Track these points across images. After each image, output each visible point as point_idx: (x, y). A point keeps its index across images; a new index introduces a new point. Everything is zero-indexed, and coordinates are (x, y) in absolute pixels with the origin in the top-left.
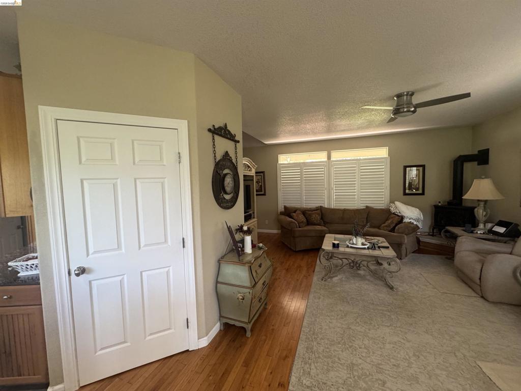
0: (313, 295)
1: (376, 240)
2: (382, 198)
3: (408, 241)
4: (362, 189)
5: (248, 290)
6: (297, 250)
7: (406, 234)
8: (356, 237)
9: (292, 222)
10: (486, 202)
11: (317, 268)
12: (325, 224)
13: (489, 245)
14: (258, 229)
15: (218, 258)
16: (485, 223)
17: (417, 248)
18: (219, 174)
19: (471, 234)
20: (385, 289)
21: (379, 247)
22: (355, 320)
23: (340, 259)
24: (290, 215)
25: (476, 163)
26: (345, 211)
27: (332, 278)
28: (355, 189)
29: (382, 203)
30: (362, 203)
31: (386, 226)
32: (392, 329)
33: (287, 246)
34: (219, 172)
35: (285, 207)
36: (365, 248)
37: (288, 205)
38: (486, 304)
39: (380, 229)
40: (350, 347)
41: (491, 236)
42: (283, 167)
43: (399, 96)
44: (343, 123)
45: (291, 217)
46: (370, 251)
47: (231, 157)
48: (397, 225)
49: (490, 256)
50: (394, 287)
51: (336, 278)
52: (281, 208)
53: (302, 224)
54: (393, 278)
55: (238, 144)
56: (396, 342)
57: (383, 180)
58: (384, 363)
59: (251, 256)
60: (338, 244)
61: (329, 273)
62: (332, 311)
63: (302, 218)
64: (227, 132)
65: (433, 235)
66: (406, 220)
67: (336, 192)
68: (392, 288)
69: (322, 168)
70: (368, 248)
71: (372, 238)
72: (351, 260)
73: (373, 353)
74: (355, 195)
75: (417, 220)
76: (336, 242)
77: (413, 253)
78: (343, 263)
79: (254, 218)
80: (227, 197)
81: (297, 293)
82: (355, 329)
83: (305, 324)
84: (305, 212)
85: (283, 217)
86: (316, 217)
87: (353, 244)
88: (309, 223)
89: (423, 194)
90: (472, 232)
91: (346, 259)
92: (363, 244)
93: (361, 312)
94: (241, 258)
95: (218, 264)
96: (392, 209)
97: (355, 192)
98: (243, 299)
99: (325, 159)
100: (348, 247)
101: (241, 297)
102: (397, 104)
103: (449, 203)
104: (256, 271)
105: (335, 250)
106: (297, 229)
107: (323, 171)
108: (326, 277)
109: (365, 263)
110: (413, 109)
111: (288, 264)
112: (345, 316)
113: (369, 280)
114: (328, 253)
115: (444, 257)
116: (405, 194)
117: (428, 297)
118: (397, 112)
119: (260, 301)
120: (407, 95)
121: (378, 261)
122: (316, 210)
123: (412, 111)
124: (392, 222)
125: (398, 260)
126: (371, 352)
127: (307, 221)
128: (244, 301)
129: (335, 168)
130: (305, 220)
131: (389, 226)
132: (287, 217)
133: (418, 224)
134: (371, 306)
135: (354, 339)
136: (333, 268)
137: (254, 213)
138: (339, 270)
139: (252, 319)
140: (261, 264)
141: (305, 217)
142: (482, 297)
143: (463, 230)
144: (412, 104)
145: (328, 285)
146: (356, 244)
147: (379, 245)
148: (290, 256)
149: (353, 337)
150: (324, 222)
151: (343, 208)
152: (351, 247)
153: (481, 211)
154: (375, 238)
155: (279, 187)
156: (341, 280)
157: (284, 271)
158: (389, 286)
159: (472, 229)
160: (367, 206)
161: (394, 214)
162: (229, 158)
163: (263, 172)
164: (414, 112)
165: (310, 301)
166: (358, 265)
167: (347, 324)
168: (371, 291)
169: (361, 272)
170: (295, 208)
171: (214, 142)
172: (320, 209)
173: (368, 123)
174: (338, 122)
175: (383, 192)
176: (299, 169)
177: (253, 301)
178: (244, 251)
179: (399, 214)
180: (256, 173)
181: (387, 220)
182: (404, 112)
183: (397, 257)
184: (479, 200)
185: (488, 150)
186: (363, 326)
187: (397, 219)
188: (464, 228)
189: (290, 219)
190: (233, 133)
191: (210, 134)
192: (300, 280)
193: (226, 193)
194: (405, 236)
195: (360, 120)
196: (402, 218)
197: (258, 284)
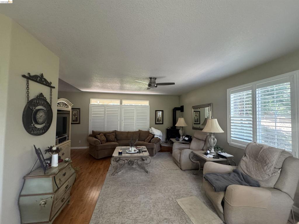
0: (104, 186)
1: (141, 148)
2: (146, 125)
3: (156, 147)
4: (137, 121)
5: (51, 196)
6: (99, 158)
7: (155, 143)
8: (131, 147)
9: (96, 141)
10: (182, 127)
11: (110, 168)
12: (117, 140)
13: (183, 145)
14: (71, 146)
15: (24, 175)
16: (183, 136)
17: (160, 150)
18: (32, 110)
19: (178, 141)
20: (144, 174)
21: (142, 151)
22: (127, 195)
23: (124, 160)
24: (96, 137)
25: (180, 111)
26: (128, 132)
27: (118, 173)
28: (134, 121)
29: (146, 128)
30: (137, 128)
31: (147, 140)
32: (145, 195)
33: (92, 156)
34: (31, 108)
35: (93, 132)
36: (135, 153)
37: (95, 130)
38: (182, 171)
39: (144, 141)
40: (122, 213)
41: (184, 142)
42: (93, 107)
43: (151, 78)
44: (127, 86)
45: (96, 138)
46: (138, 154)
47: (45, 98)
48: (152, 139)
49: (183, 150)
50: (148, 171)
51: (120, 172)
52: (90, 132)
53: (103, 142)
54: (148, 167)
55: (53, 89)
56: (145, 202)
57: (146, 117)
58: (138, 216)
59: (57, 168)
60: (122, 152)
61: (116, 170)
62: (115, 194)
63: (103, 138)
64: (43, 80)
65: (166, 143)
66: (156, 136)
67: (124, 123)
68: (147, 172)
69: (117, 109)
70: (137, 153)
71: (140, 146)
72: (129, 160)
73: (134, 212)
74: (134, 124)
75: (160, 136)
76: (120, 151)
77: (158, 152)
78: (125, 162)
79: (68, 140)
80: (39, 126)
81: (94, 188)
82: (127, 201)
83: (96, 207)
84: (106, 134)
85: (91, 138)
86: (112, 137)
87: (130, 151)
88: (108, 141)
89: (163, 124)
90: (178, 140)
91: (127, 160)
92: (135, 151)
93: (131, 190)
94: (47, 171)
95: (23, 180)
96: (150, 131)
97: (134, 122)
98: (45, 204)
99: (119, 104)
100: (127, 153)
101: (43, 203)
102: (150, 81)
103: (172, 128)
104: (60, 179)
105: (120, 156)
106: (99, 145)
107: (117, 110)
108: (114, 173)
109: (136, 161)
110: (156, 85)
111: (91, 169)
112: (122, 194)
113: (137, 170)
114: (116, 158)
115: (170, 152)
116: (156, 124)
117: (162, 173)
118: (150, 85)
119: (62, 201)
120: (154, 79)
121: (142, 159)
122: (113, 133)
123: (156, 86)
124: (150, 138)
125: (150, 157)
126: (133, 212)
127: (107, 140)
128: (45, 205)
129: (124, 109)
130: (105, 139)
131: (148, 140)
132: (93, 138)
133: (160, 138)
134: (136, 185)
135: (125, 207)
136: (118, 167)
137: (68, 136)
138: (122, 167)
139: (53, 218)
140: (65, 173)
141: (105, 137)
142: (181, 169)
143: (176, 140)
144: (155, 83)
145: (115, 178)
146: (131, 151)
147: (142, 150)
148: (94, 163)
149: (125, 206)
150: (117, 139)
151: (127, 131)
152: (129, 153)
153: (181, 131)
154: (141, 146)
155: (90, 118)
156: (123, 173)
157: (88, 174)
158: (146, 171)
159: (179, 139)
160: (139, 130)
161: (151, 133)
162: (43, 98)
163: (79, 109)
164: (156, 87)
165: (103, 190)
166: (132, 163)
167: (122, 199)
168: (137, 175)
169: (134, 166)
170: (99, 132)
171: (28, 86)
172: (115, 132)
173: (139, 88)
174: (125, 85)
175: (146, 122)
176: (103, 109)
177: (54, 203)
178: (51, 165)
179: (153, 134)
180: (72, 109)
181: (148, 137)
182: (152, 86)
183: (150, 156)
184: (180, 127)
185: (183, 106)
186: (131, 198)
187: (152, 136)
188: (176, 139)
189: (96, 139)
190: (49, 81)
191: (25, 79)
192: (97, 179)
193: (37, 123)
194: (155, 144)
195: (136, 86)
196: (154, 135)
197: (60, 189)
